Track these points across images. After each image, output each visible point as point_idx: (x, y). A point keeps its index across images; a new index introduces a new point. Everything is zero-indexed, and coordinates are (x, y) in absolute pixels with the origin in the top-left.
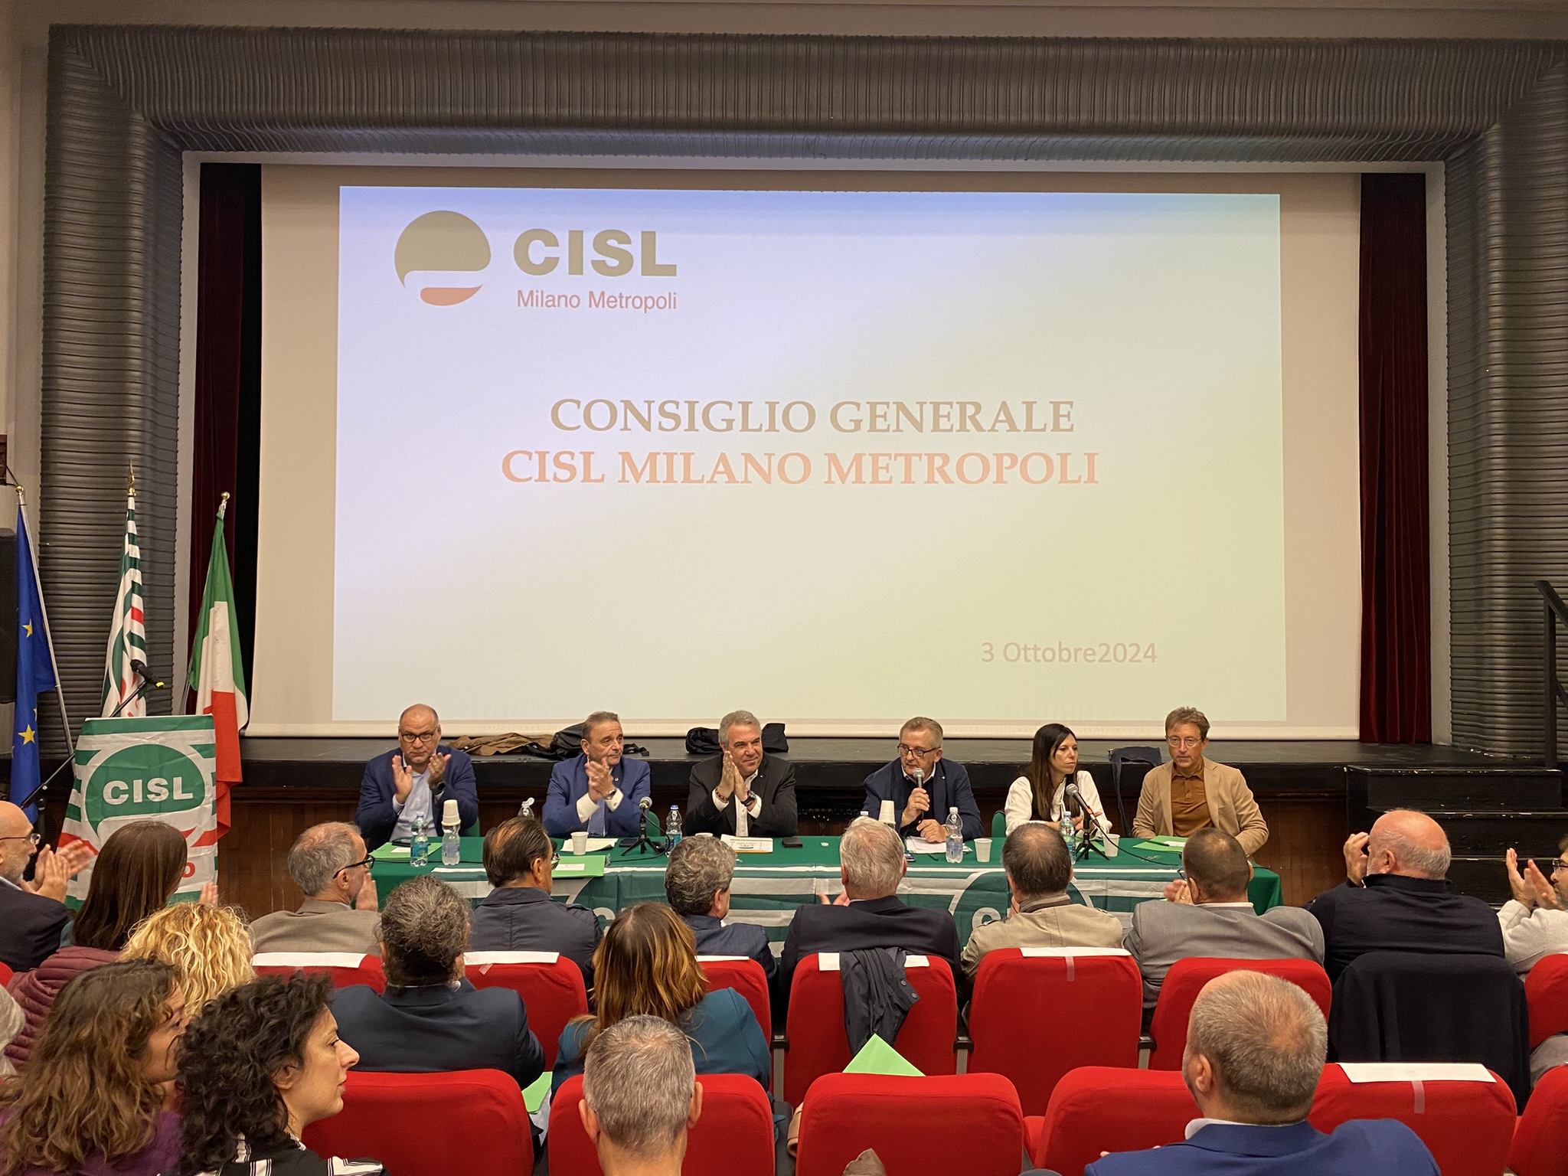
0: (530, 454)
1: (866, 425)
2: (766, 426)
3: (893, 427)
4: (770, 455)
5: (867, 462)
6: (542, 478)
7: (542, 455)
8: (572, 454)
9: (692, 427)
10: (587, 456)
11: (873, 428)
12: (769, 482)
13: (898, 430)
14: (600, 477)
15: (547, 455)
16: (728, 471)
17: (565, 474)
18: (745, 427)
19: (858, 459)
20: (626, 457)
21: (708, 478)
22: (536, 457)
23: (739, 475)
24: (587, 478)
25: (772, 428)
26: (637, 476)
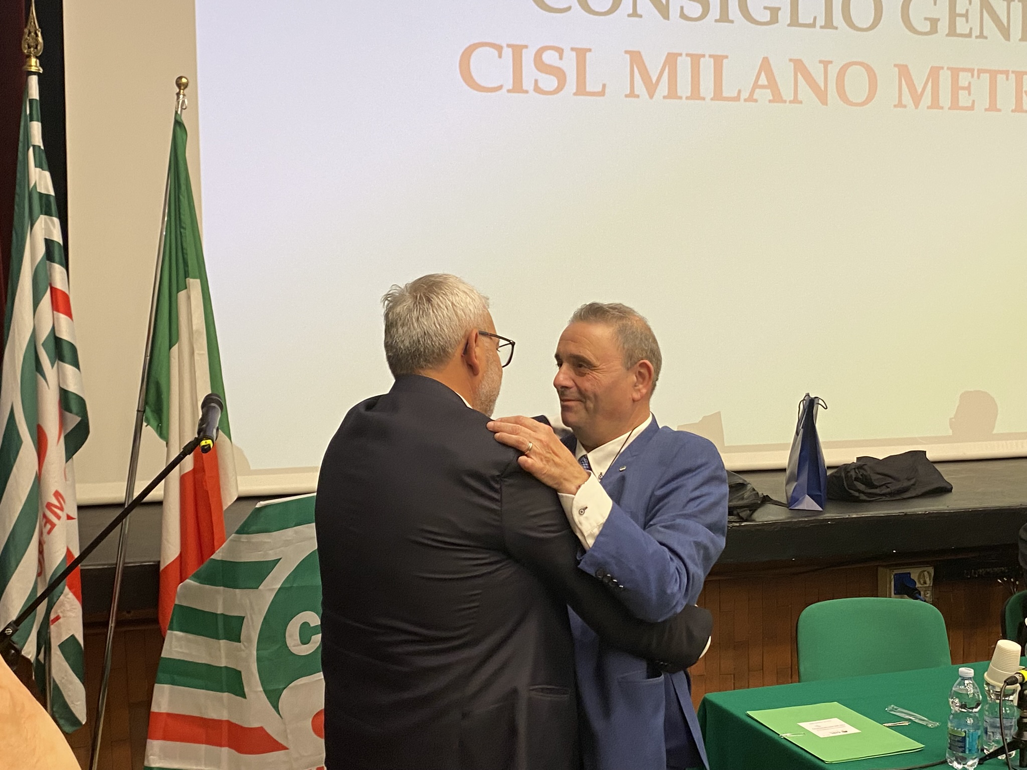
0: (499, 48)
1: (943, 26)
2: (821, 21)
3: (976, 32)
4: (826, 64)
5: (945, 78)
6: (518, 87)
7: (518, 50)
8: (560, 51)
9: (724, 17)
10: (581, 54)
11: (952, 32)
12: (824, 102)
13: (981, 36)
14: (599, 89)
15: (524, 51)
16: (773, 84)
17: (549, 82)
18: (794, 22)
19: (934, 73)
20: (636, 58)
21: (745, 95)
22: (508, 53)
23: (787, 92)
24: (581, 90)
25: (829, 24)
26: (651, 89)
